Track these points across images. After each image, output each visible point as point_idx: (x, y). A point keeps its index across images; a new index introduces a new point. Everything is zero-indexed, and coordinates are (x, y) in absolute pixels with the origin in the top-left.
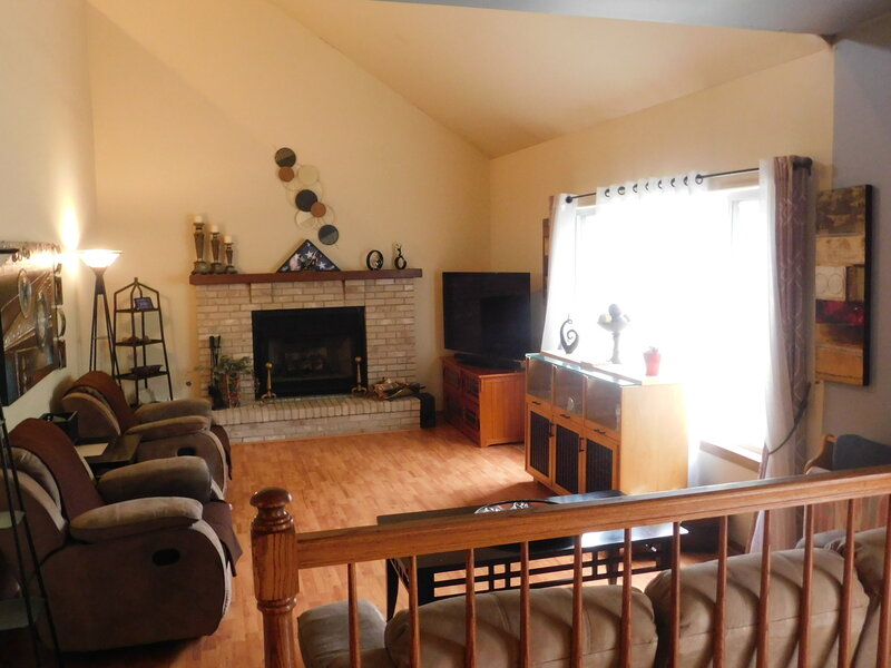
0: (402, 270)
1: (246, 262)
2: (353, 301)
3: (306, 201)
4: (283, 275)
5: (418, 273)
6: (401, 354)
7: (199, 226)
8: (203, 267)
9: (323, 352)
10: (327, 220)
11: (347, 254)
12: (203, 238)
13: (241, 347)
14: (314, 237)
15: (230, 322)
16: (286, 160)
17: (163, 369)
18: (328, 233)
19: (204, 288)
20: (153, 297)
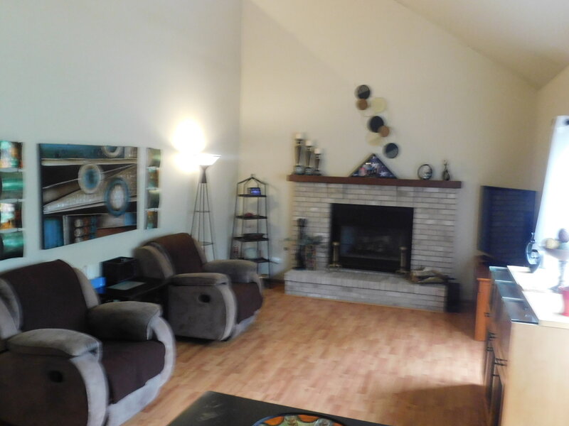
0: (448, 182)
2: (405, 202)
3: (377, 124)
4: (355, 179)
5: (458, 185)
7: (300, 141)
8: (299, 170)
10: (390, 140)
13: (321, 229)
15: (313, 209)
16: (364, 94)
18: (392, 149)
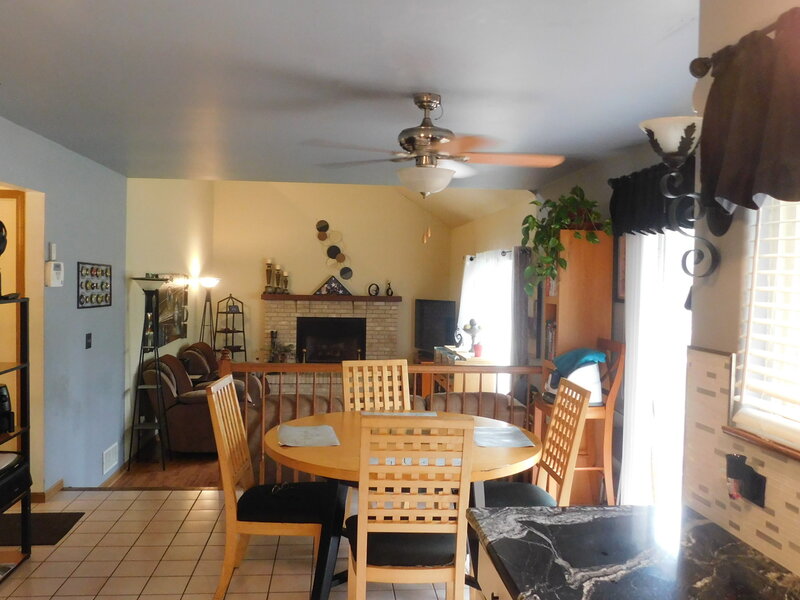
0: (390, 297)
1: (295, 288)
2: (358, 314)
3: (334, 252)
4: (317, 297)
5: (399, 299)
6: (388, 349)
7: (269, 265)
8: (270, 290)
9: (341, 346)
10: (346, 264)
11: (356, 285)
12: (271, 273)
13: (289, 339)
14: (337, 274)
15: (284, 323)
16: (323, 227)
17: (242, 348)
18: (346, 272)
19: (270, 302)
20: (240, 305)
